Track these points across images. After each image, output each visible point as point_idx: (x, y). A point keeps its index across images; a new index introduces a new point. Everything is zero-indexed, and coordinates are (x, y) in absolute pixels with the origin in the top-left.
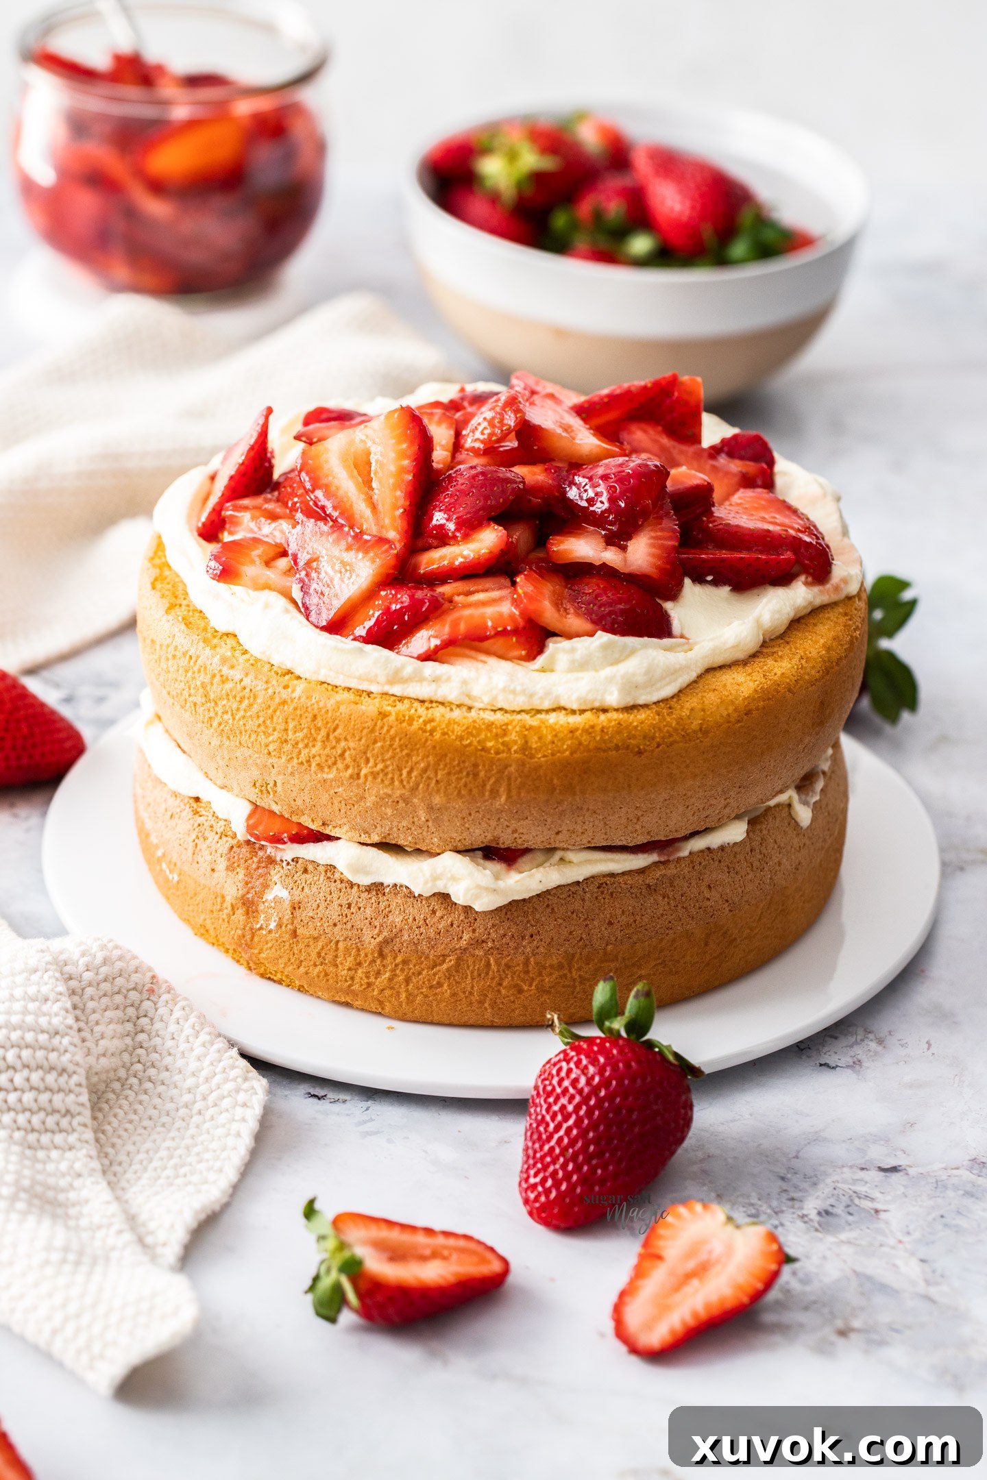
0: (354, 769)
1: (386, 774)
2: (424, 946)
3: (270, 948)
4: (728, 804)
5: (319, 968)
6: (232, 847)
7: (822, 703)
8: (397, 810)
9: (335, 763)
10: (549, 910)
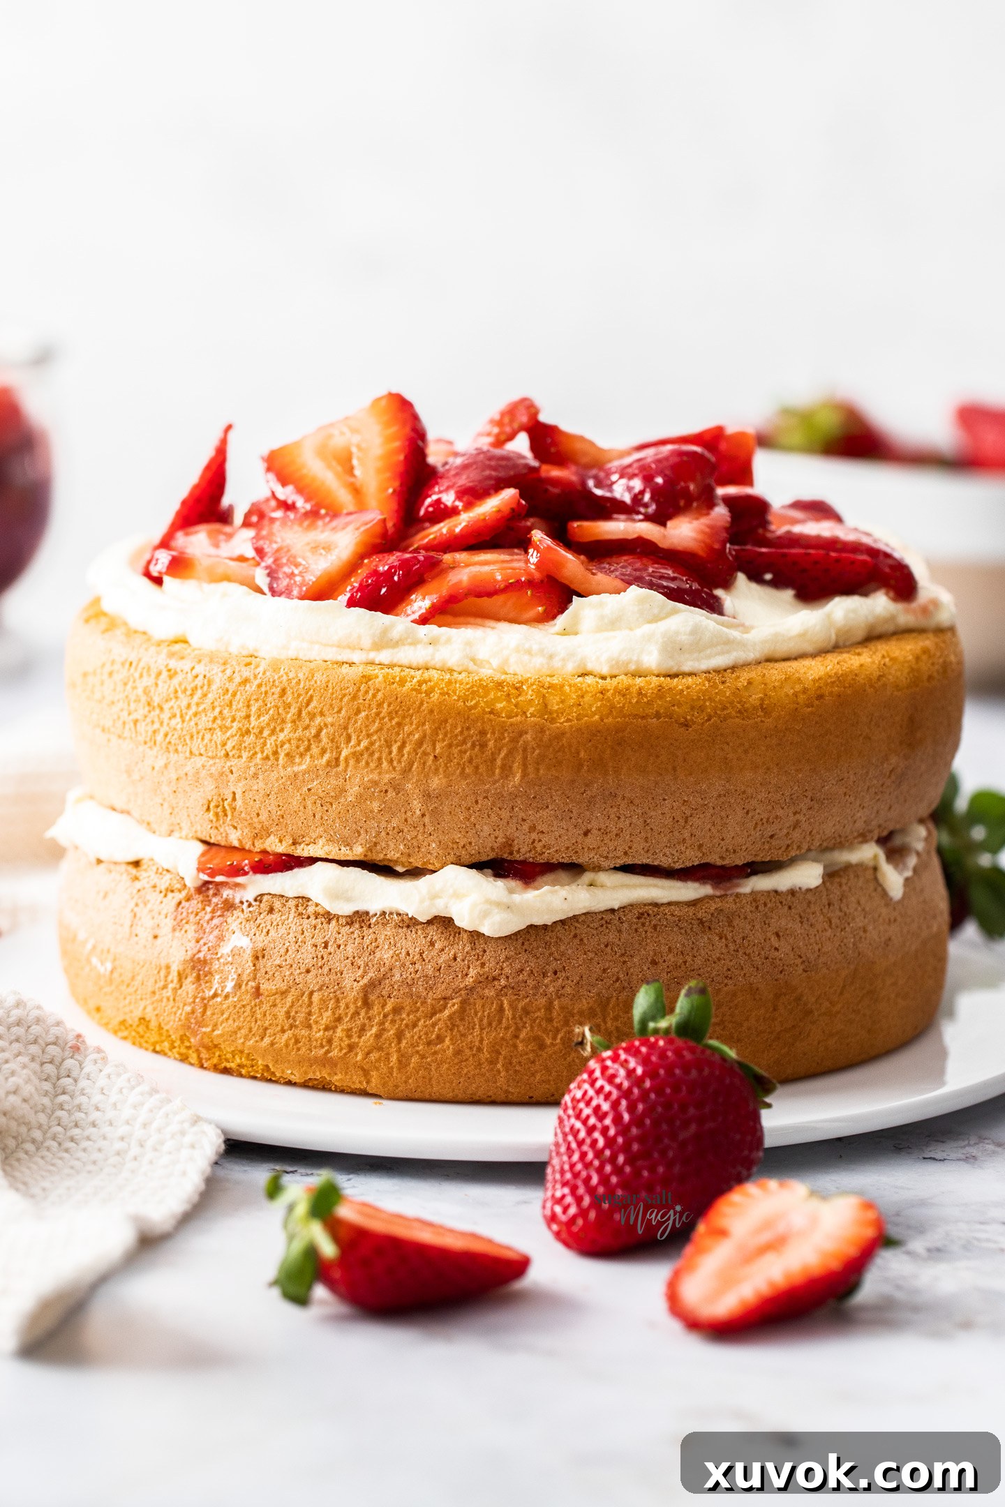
0: (332, 752)
1: (372, 754)
2: (420, 988)
3: (227, 1019)
4: (798, 822)
5: (289, 1034)
6: (180, 903)
7: (911, 720)
8: (385, 803)
9: (308, 749)
10: (577, 941)
